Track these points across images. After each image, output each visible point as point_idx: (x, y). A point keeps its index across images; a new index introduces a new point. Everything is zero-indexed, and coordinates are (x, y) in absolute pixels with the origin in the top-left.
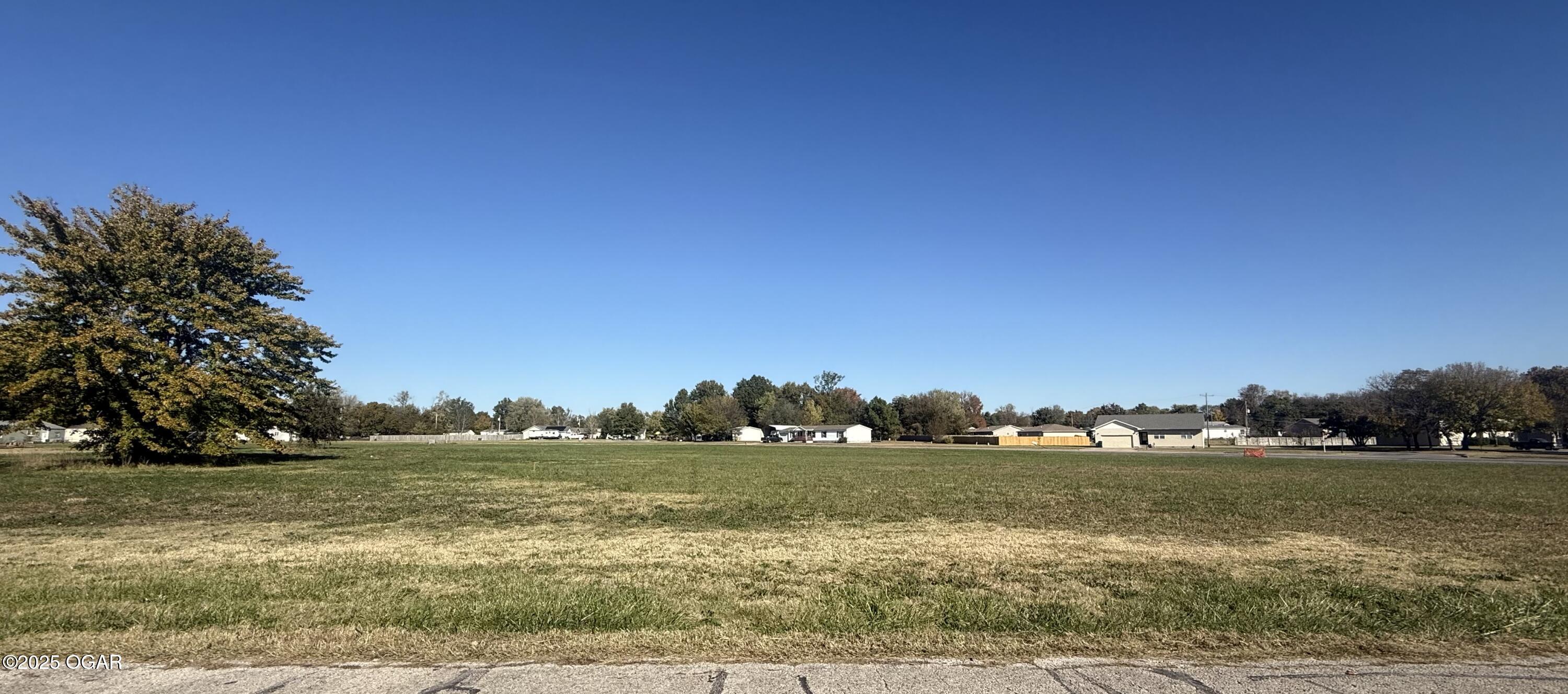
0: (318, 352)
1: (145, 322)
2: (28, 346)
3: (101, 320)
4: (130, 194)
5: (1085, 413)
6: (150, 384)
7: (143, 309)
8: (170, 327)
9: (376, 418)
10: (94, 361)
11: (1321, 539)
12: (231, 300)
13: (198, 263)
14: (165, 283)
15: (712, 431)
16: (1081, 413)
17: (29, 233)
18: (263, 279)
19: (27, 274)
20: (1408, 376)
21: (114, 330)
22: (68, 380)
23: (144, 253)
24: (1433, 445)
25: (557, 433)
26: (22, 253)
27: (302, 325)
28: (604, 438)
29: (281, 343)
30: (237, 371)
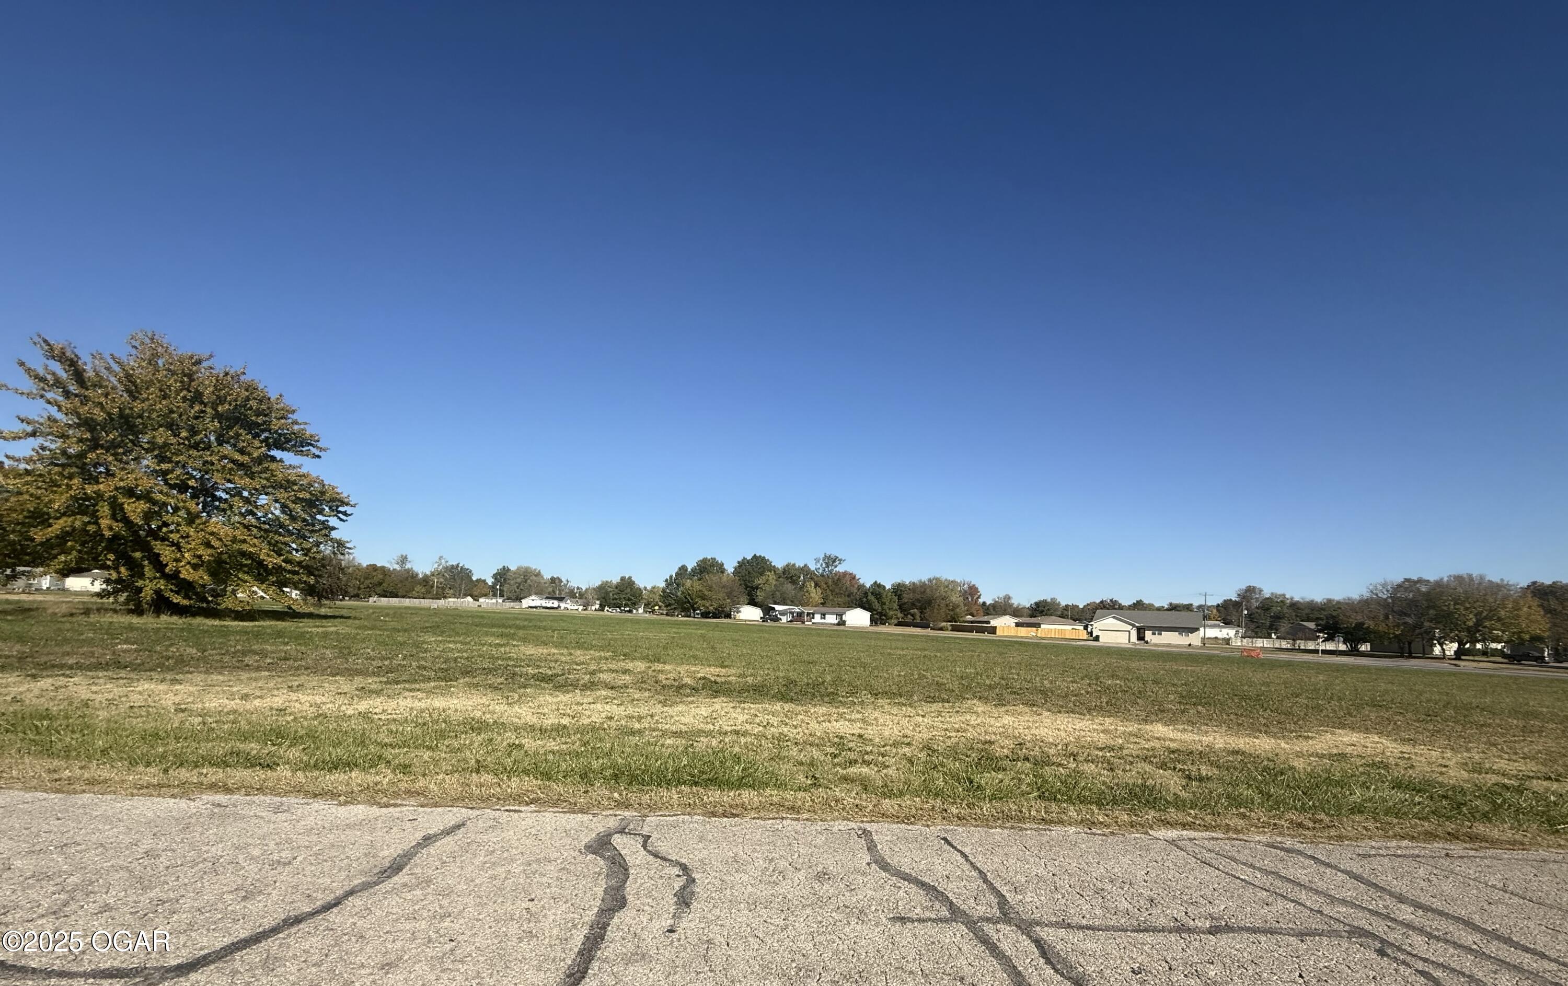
0: (333, 511)
1: (164, 473)
2: (52, 492)
3: (123, 469)
4: (147, 341)
5: (1081, 606)
6: (171, 536)
7: (161, 459)
8: (188, 479)
9: (376, 580)
10: (117, 511)
11: (1362, 735)
12: (249, 454)
13: (218, 416)
14: (184, 434)
15: (711, 608)
16: (1077, 606)
17: (49, 377)
18: (280, 435)
19: (49, 419)
20: (1409, 584)
21: (136, 480)
22: (92, 528)
23: (164, 402)
24: (1426, 654)
25: (556, 604)
26: (42, 396)
27: (319, 483)
28: (603, 610)
29: (297, 500)
30: (256, 527)
